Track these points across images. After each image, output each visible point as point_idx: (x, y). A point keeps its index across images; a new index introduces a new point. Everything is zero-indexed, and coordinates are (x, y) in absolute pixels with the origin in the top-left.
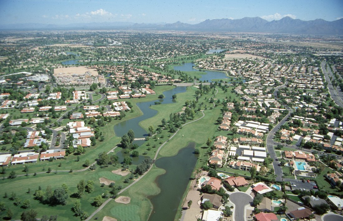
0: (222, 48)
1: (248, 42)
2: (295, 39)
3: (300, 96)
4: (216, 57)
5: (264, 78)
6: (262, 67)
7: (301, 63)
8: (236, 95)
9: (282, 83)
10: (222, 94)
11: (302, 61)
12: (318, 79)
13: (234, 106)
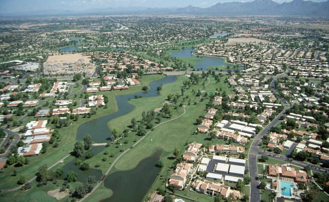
0: (228, 32)
1: (256, 25)
2: (306, 21)
3: (301, 87)
4: (218, 41)
5: (265, 65)
6: (265, 52)
7: (307, 47)
8: (229, 86)
9: (283, 71)
10: (213, 84)
11: (309, 44)
12: (324, 65)
13: (223, 100)
